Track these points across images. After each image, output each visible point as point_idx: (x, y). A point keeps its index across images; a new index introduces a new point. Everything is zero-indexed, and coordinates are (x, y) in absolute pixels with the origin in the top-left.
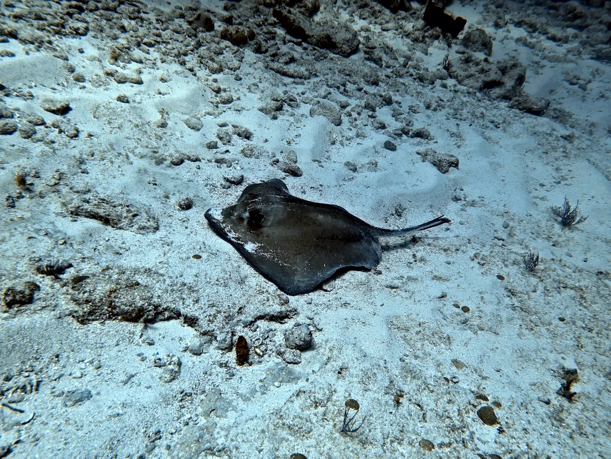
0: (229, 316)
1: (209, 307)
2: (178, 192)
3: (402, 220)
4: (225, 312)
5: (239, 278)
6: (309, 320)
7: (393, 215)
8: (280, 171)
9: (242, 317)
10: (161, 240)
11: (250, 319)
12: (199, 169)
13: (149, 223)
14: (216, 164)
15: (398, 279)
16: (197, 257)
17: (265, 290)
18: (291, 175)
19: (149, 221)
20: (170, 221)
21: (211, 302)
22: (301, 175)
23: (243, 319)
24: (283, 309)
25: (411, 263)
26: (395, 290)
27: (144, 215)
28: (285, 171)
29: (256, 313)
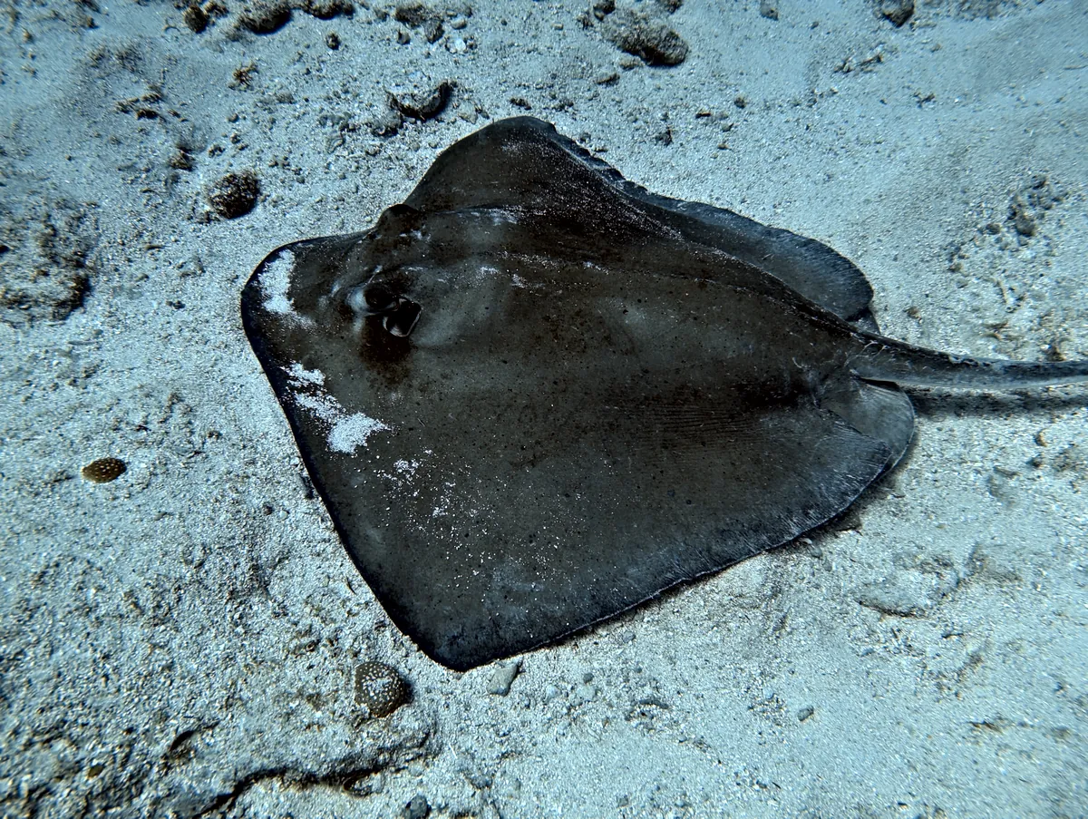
0: (115, 784)
1: (30, 744)
2: (236, 140)
3: (1026, 254)
4: (96, 771)
5: (245, 566)
6: (469, 789)
7: (993, 230)
8: (608, 48)
9: (184, 777)
10: (69, 354)
11: (217, 785)
12: (335, 48)
13: (44, 284)
14: (400, 26)
15: (923, 567)
16: (109, 470)
17: (326, 633)
18: (646, 60)
19: (46, 274)
20: (149, 265)
21: (54, 716)
22: (678, 62)
23: (186, 783)
24: (366, 743)
25: (1012, 475)
26: (892, 621)
27: (33, 248)
28: (629, 47)
29: (245, 756)
